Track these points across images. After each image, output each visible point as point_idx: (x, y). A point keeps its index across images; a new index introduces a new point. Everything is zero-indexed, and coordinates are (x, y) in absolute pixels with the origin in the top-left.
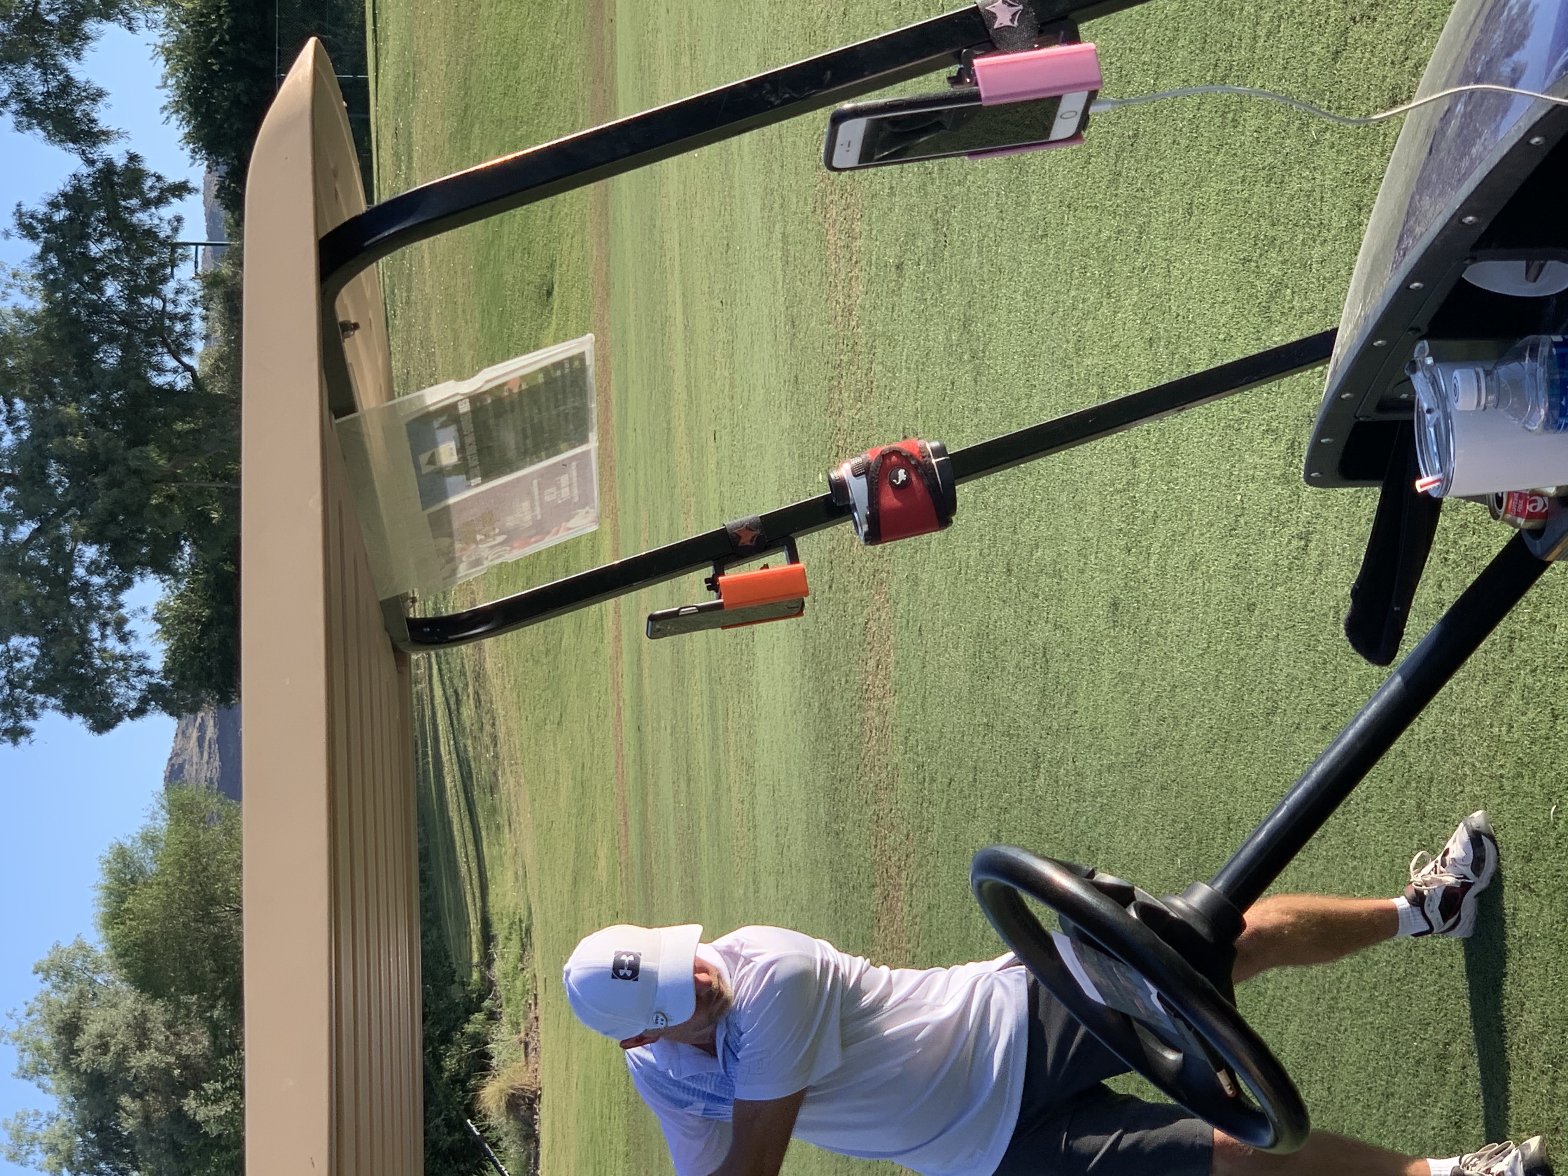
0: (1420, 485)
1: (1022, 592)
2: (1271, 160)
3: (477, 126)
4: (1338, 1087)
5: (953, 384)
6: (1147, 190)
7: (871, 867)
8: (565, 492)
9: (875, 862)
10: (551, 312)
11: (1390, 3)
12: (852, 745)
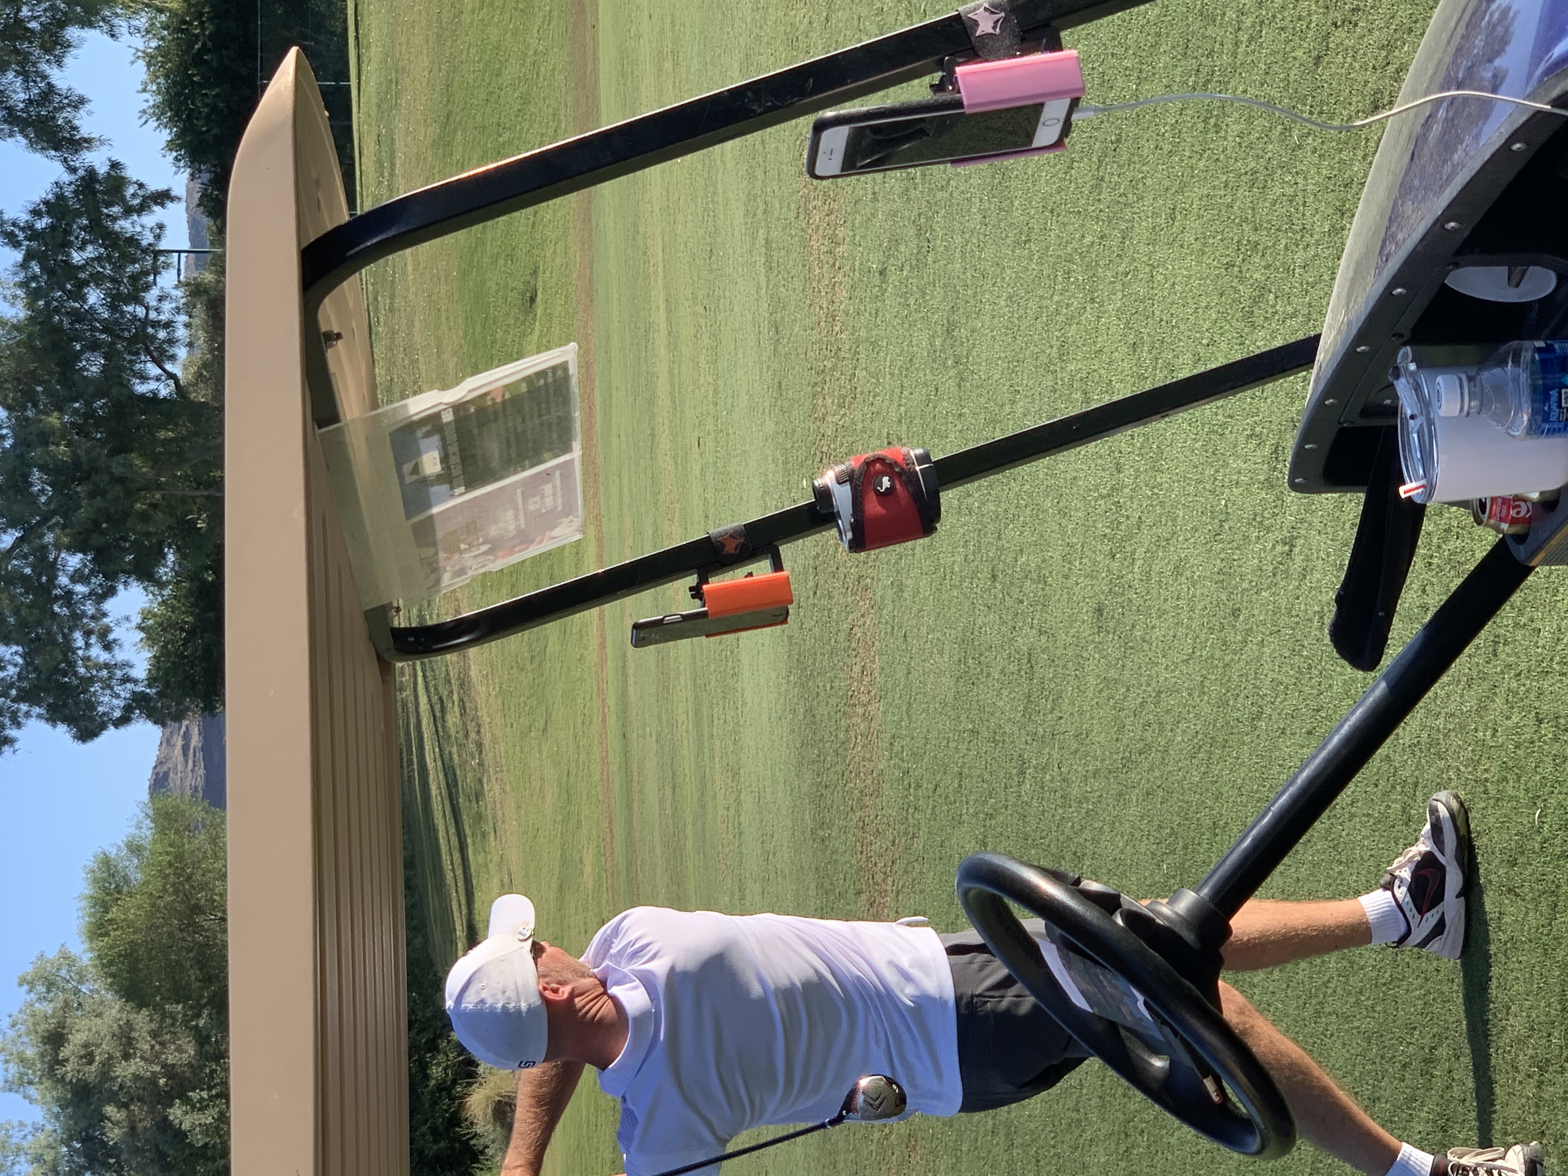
0: (1403, 491)
1: (1007, 598)
2: (1253, 164)
3: (460, 133)
5: (937, 389)
6: (1130, 196)
7: (857, 873)
8: (549, 502)
9: (861, 869)
10: (534, 319)
11: (1372, 8)
12: (837, 751)
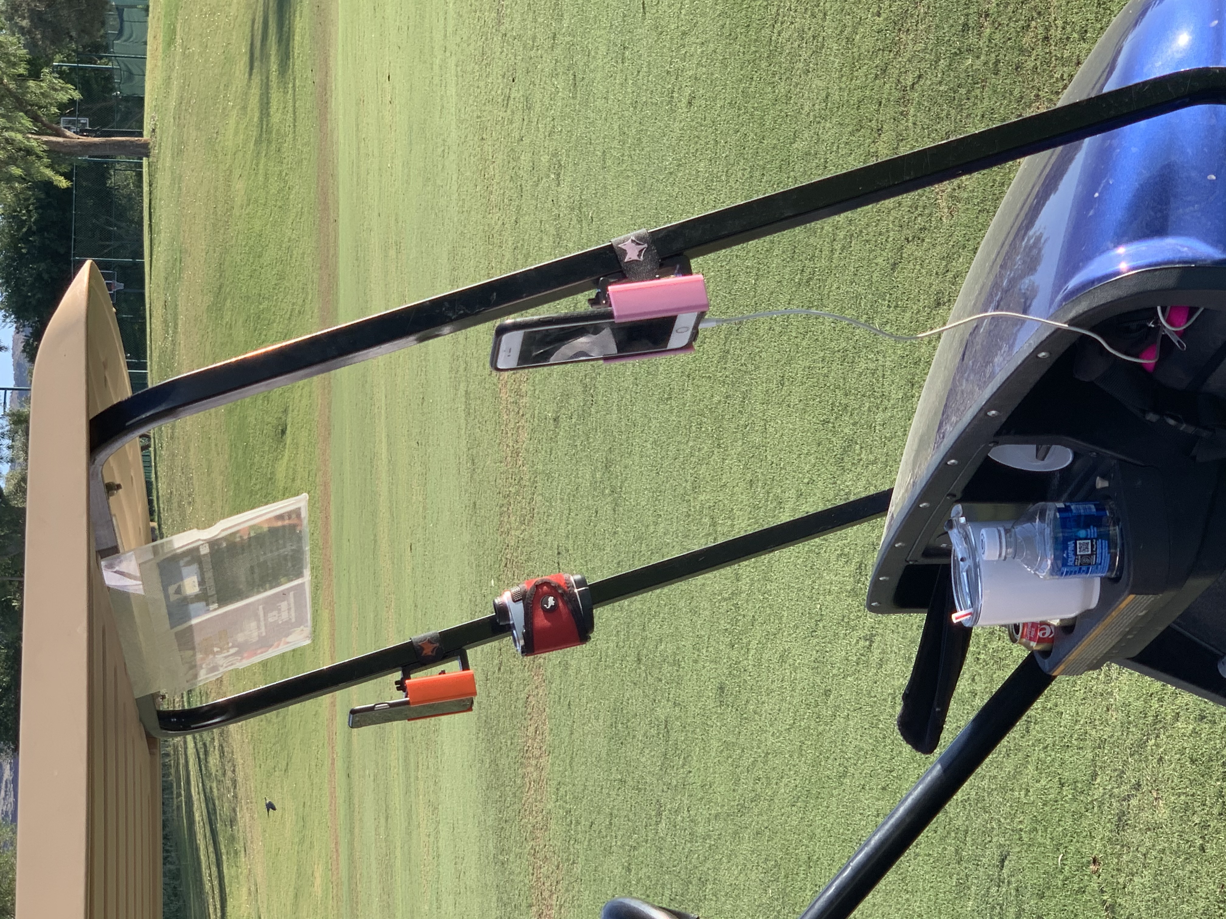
0: (955, 618)
1: (649, 677)
3: (229, 301)
5: (597, 512)
6: (749, 366)
7: (529, 890)
8: (284, 615)
9: (532, 887)
10: (284, 447)
12: (515, 793)
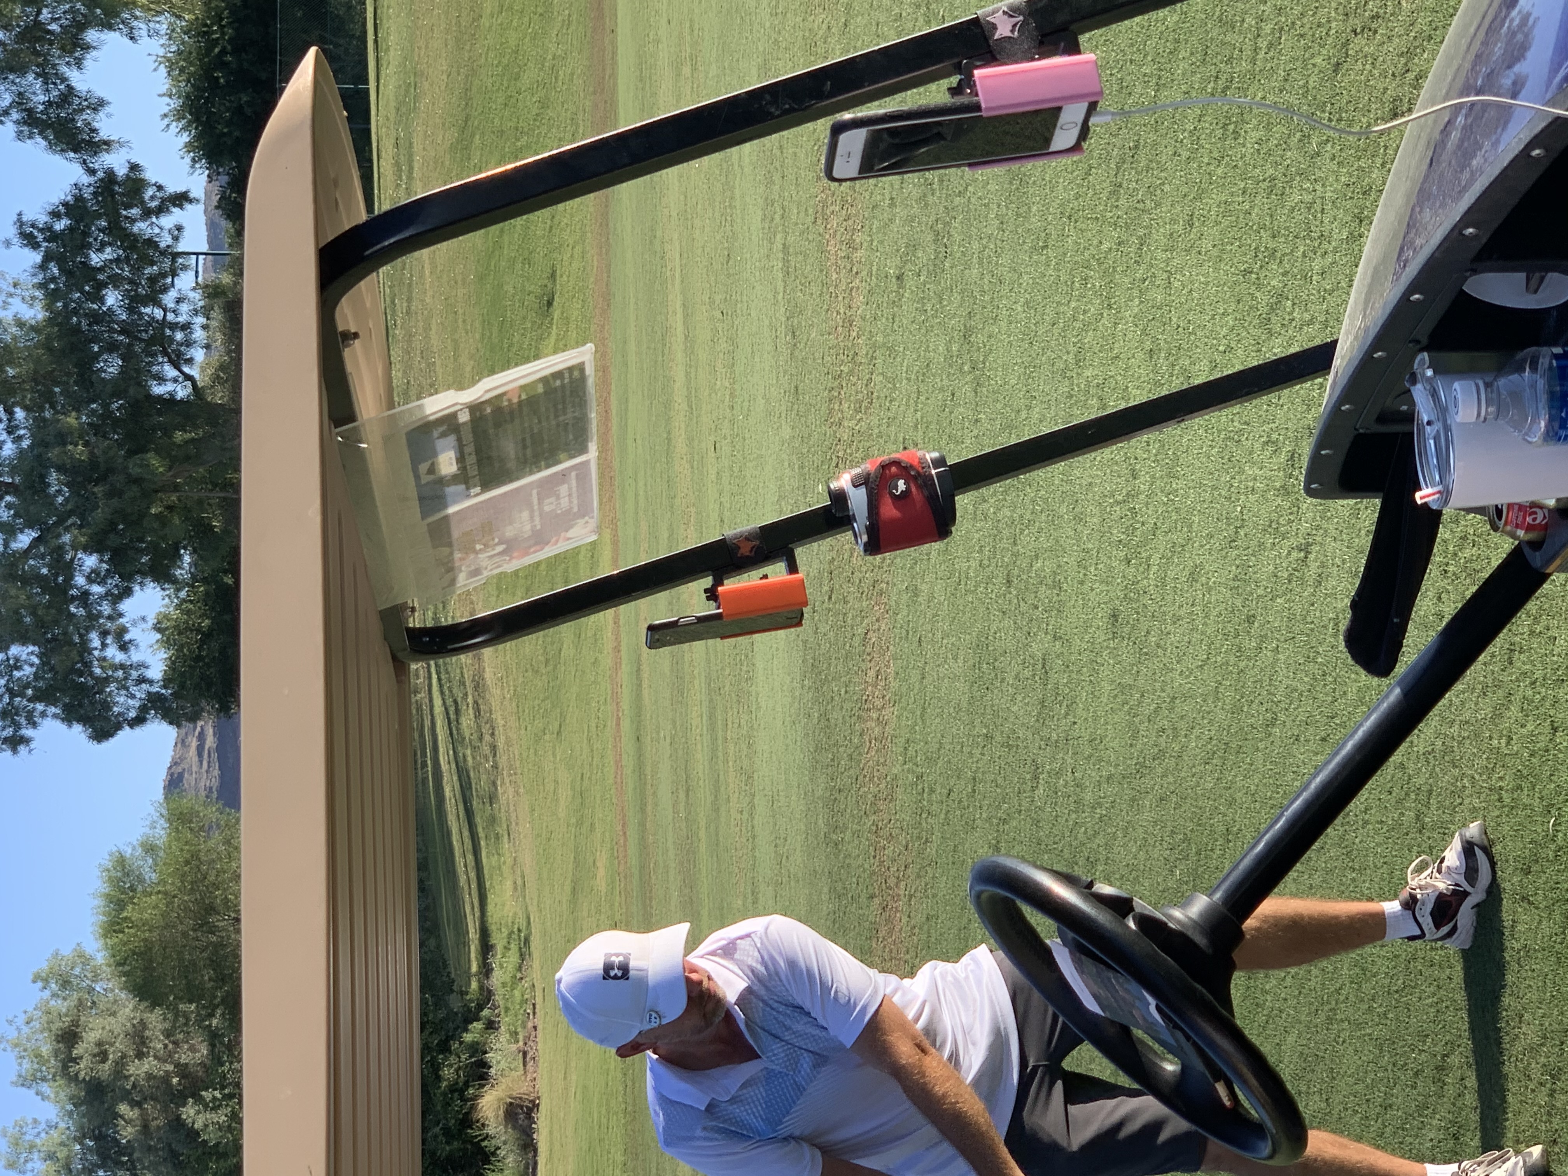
0: (1419, 497)
1: (1022, 604)
2: (1271, 171)
3: (478, 137)
4: (1336, 1098)
5: (953, 395)
6: (1148, 202)
7: (870, 877)
8: (564, 502)
9: (873, 873)
10: (551, 323)
11: (1392, 15)
12: (851, 755)
